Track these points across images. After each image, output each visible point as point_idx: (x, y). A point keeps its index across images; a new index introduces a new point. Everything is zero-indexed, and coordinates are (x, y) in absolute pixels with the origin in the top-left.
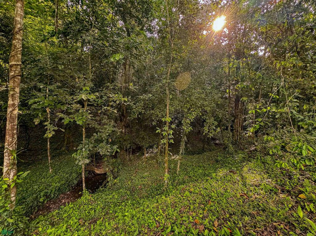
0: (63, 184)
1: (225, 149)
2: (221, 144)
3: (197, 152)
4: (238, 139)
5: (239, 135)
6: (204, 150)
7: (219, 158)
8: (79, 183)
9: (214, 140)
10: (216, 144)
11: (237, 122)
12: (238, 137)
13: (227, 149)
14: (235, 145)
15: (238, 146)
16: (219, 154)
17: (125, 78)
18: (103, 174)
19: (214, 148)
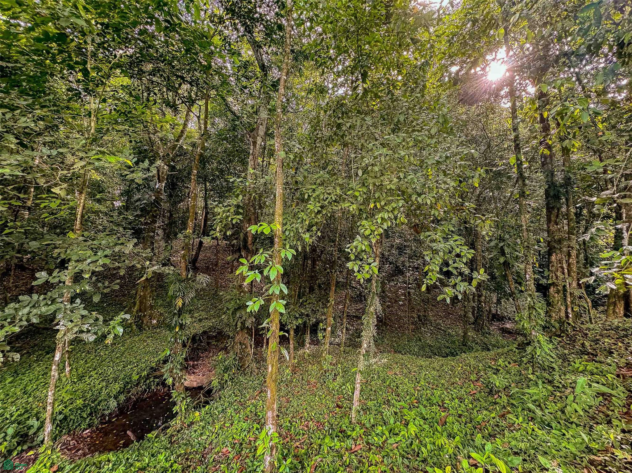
0: (80, 409)
1: (522, 347)
2: (518, 333)
3: (448, 351)
4: (567, 317)
5: (572, 302)
6: (465, 345)
7: (498, 381)
8: (128, 408)
9: (498, 320)
10: (504, 331)
11: (560, 262)
12: (569, 310)
13: (529, 349)
14: (559, 336)
15: (573, 340)
16: (503, 364)
17: (253, 163)
18: (194, 388)
19: (498, 342)
